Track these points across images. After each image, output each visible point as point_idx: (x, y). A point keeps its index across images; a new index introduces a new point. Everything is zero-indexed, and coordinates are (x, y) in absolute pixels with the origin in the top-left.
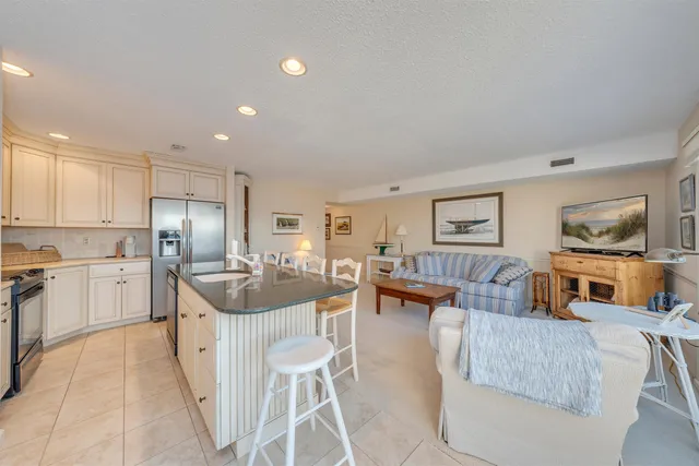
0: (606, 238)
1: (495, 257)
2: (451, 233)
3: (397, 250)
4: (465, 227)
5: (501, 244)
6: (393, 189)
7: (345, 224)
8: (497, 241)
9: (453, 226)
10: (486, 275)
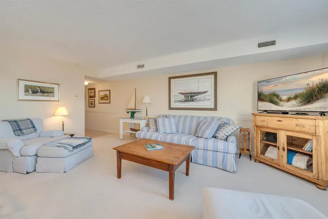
1: (213, 118)
2: (181, 101)
3: (143, 114)
4: (191, 97)
5: (215, 109)
6: (139, 67)
7: (106, 96)
8: (213, 106)
9: (183, 96)
10: (209, 132)
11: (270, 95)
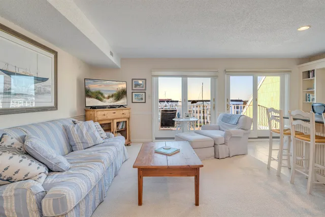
0: (111, 99)
11: (96, 92)
